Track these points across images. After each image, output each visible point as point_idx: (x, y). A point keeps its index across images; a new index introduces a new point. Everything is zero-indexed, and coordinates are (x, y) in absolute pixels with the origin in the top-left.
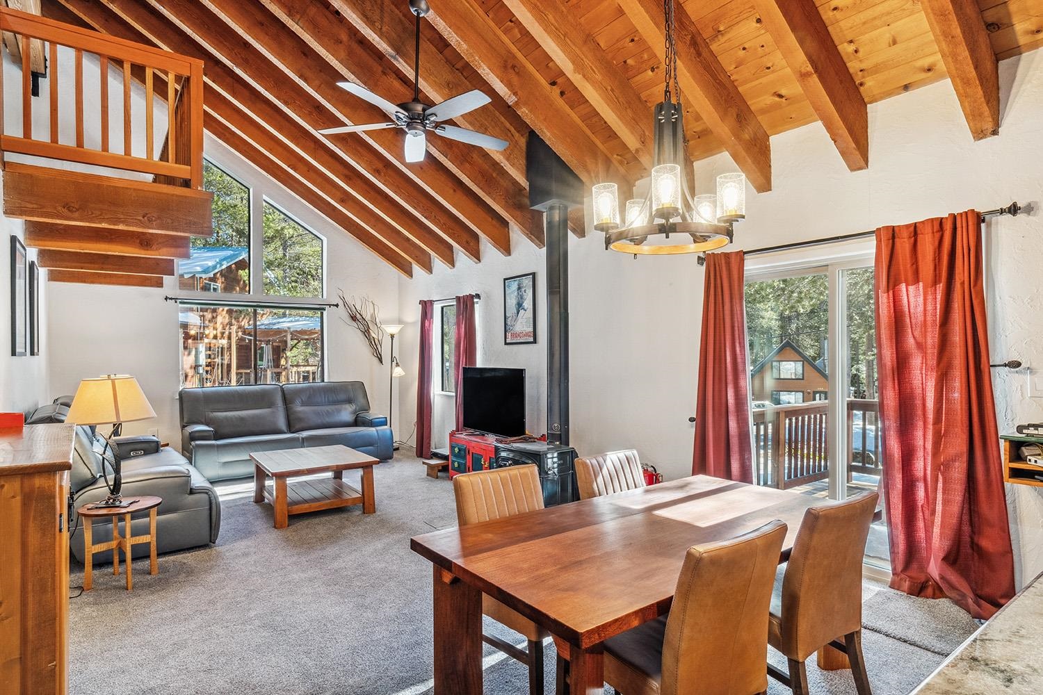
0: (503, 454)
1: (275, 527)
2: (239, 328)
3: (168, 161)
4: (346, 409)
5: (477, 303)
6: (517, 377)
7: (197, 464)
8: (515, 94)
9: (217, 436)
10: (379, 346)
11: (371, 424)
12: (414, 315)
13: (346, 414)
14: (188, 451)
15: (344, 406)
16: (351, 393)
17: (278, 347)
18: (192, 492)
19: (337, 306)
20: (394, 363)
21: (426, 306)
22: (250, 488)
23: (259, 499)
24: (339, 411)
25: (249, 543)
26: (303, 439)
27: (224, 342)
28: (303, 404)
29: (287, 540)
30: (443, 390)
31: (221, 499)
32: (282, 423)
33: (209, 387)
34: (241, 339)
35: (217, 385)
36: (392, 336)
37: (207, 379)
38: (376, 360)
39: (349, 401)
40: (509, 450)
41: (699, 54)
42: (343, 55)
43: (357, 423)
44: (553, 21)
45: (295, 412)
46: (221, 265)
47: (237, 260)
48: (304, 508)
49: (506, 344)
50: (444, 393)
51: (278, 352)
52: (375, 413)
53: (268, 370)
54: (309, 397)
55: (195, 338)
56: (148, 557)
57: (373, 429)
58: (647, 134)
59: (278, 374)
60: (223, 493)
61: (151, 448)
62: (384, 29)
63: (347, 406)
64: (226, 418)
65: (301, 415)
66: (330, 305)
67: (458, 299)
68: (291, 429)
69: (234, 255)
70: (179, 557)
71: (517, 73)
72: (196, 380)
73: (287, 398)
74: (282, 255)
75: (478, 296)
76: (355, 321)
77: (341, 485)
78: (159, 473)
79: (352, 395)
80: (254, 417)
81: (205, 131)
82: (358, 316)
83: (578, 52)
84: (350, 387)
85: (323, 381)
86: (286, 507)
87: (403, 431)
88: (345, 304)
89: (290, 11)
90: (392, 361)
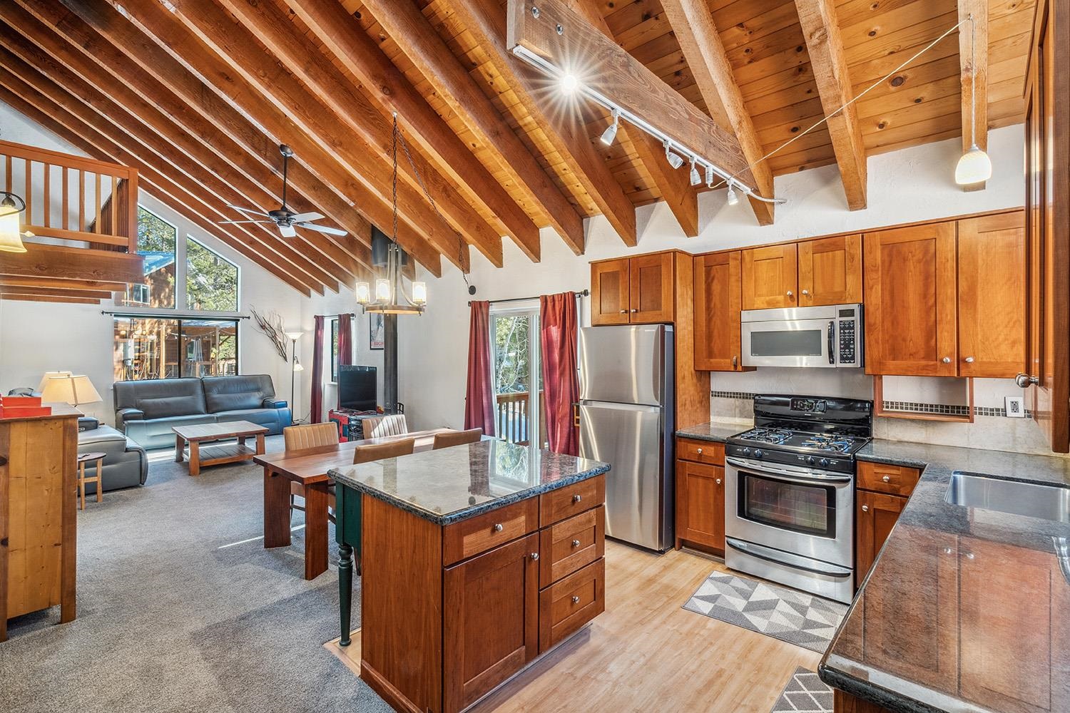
0: (353, 422)
1: (190, 475)
2: (168, 325)
3: (111, 235)
4: (254, 395)
5: (353, 319)
6: (373, 372)
7: (129, 434)
8: (354, 201)
9: (145, 417)
10: (284, 348)
11: (275, 406)
12: (310, 326)
13: (255, 399)
14: (119, 426)
15: (253, 393)
16: (260, 383)
17: (208, 342)
18: (127, 450)
19: (249, 318)
20: (295, 362)
21: (319, 320)
22: (172, 454)
23: (179, 459)
24: (249, 397)
25: (170, 484)
26: (217, 418)
27: (154, 337)
28: (219, 392)
29: (198, 481)
30: (332, 381)
31: (149, 461)
32: (201, 406)
33: (137, 380)
34: (170, 336)
35: (146, 378)
36: (294, 341)
37: (136, 371)
38: (282, 358)
39: (258, 390)
40: (356, 420)
41: (449, 196)
42: (242, 162)
43: (263, 406)
44: (367, 169)
45: (213, 398)
46: (150, 269)
47: (167, 264)
48: (212, 462)
49: (371, 349)
50: (333, 383)
51: (207, 347)
52: (279, 398)
53: (197, 363)
54: (224, 387)
55: (124, 337)
56: (95, 493)
57: (276, 410)
58: (434, 230)
59: (208, 367)
60: (152, 458)
61: (93, 425)
62: (268, 155)
63: (256, 393)
64: (154, 403)
65: (217, 401)
66: (243, 318)
67: (340, 316)
68: (208, 410)
69: (163, 260)
70: (117, 493)
71: (356, 189)
72: (123, 372)
73: (206, 387)
74: (212, 261)
75: (353, 315)
76: (264, 329)
77: (244, 449)
78: (103, 438)
79: (260, 385)
80: (176, 403)
81: (139, 187)
82: (267, 325)
83: (385, 186)
84: (259, 380)
85: (237, 374)
86: (197, 461)
87: (301, 410)
88: (256, 316)
89: (202, 135)
90: (294, 360)
